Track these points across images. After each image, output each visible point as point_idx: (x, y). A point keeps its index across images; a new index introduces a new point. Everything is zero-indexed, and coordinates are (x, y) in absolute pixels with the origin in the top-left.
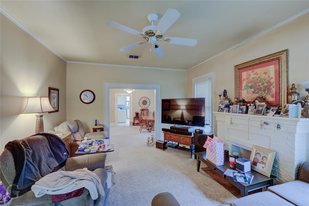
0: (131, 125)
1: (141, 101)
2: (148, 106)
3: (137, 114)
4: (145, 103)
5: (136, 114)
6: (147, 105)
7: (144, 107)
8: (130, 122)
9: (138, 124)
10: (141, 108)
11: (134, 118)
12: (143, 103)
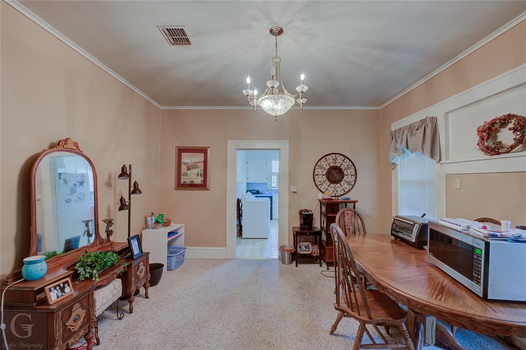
0: (282, 259)
1: (321, 167)
2: (347, 187)
3: (307, 218)
4: (338, 177)
5: (304, 219)
6: (344, 185)
7: (331, 191)
8: (282, 249)
9: (308, 259)
10: (320, 196)
11: (297, 232)
12: (328, 178)
